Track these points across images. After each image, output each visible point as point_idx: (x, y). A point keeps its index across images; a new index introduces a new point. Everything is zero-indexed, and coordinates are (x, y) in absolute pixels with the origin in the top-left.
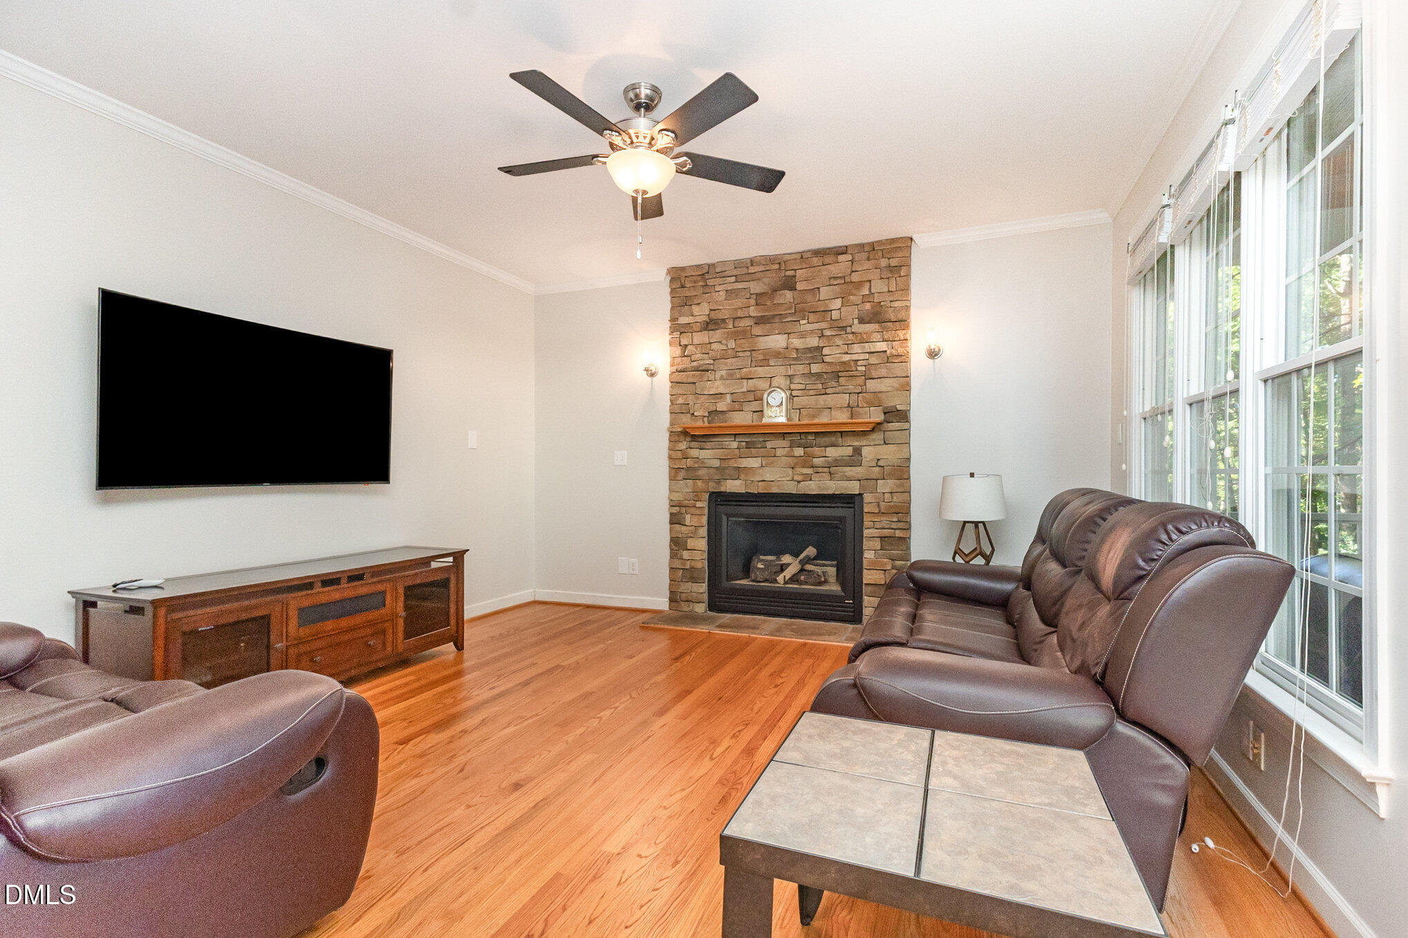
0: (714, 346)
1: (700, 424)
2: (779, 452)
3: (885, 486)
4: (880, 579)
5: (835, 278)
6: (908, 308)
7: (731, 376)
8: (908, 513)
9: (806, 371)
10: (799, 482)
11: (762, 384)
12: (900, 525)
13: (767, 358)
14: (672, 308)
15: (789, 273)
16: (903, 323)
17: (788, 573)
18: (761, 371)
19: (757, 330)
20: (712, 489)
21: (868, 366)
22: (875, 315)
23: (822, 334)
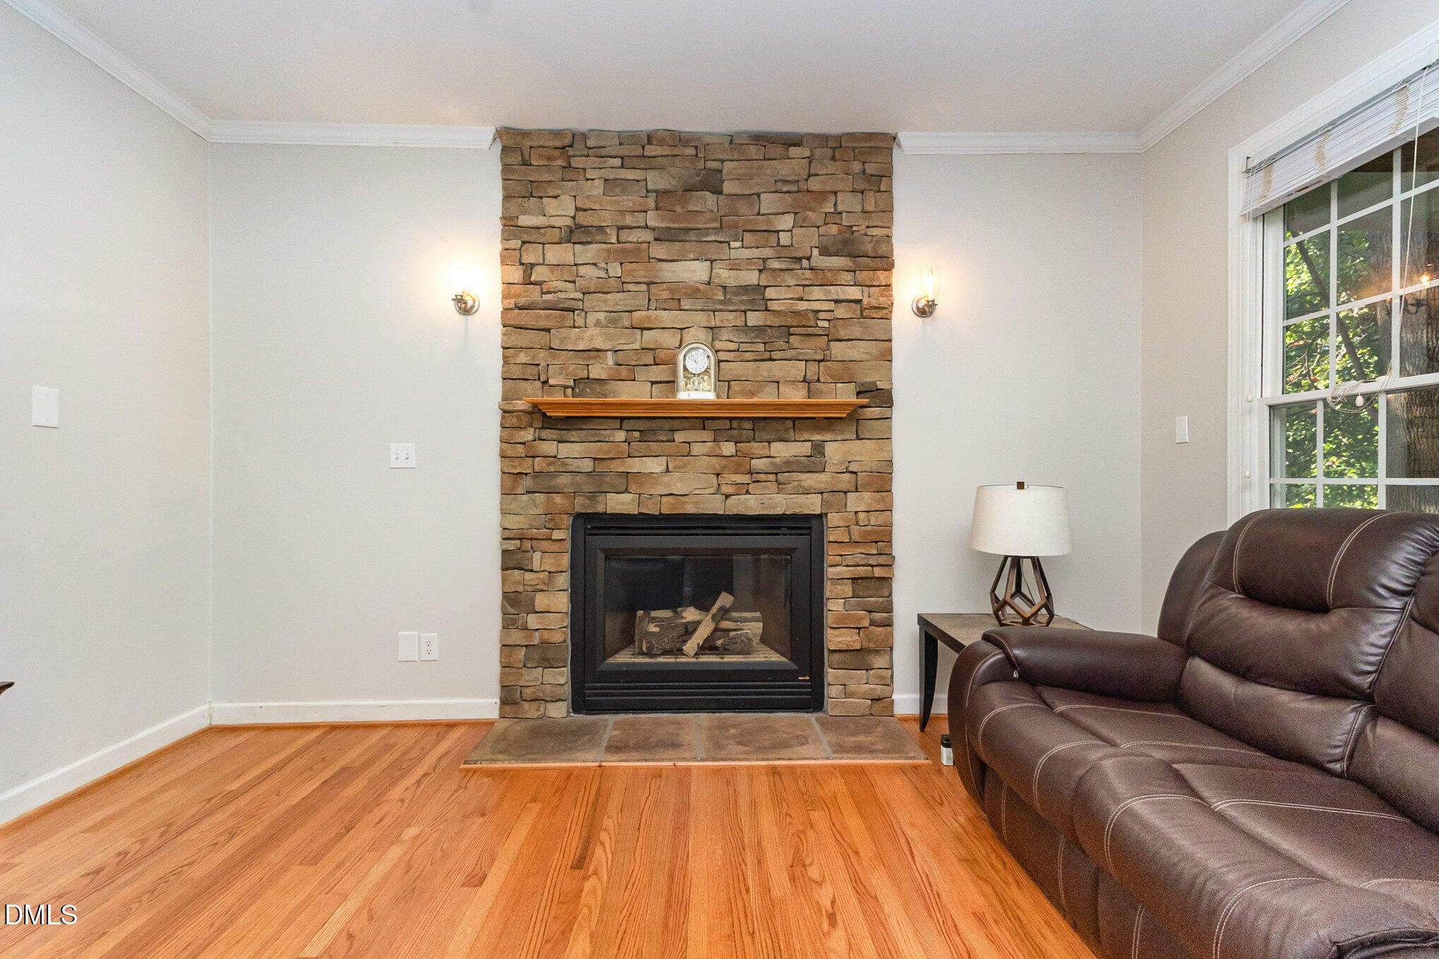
0: (584, 270)
1: (558, 397)
2: (697, 449)
3: (857, 502)
4: (854, 642)
5: (786, 182)
6: (890, 239)
7: (613, 318)
8: (889, 541)
9: (739, 322)
10: (727, 496)
11: (670, 340)
12: (882, 560)
13: (677, 297)
14: (506, 198)
15: (710, 164)
16: (885, 262)
17: (697, 639)
18: (667, 317)
19: (659, 251)
20: (578, 509)
21: (834, 321)
22: (845, 245)
23: (764, 266)
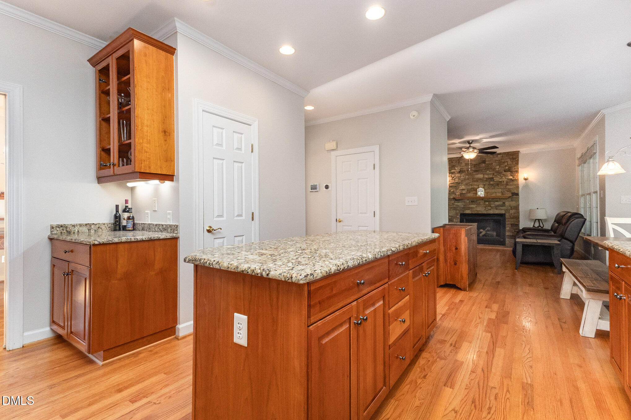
0: (462, 177)
1: (458, 196)
2: (481, 203)
3: (512, 212)
4: (511, 234)
5: (497, 161)
6: (518, 168)
7: (466, 184)
8: (519, 218)
9: (489, 183)
10: (487, 211)
11: (476, 186)
13: (478, 180)
14: (449, 168)
15: (483, 159)
16: (517, 172)
17: (483, 233)
18: (476, 183)
19: (474, 173)
20: (461, 212)
21: (507, 182)
22: (509, 170)
23: (493, 174)
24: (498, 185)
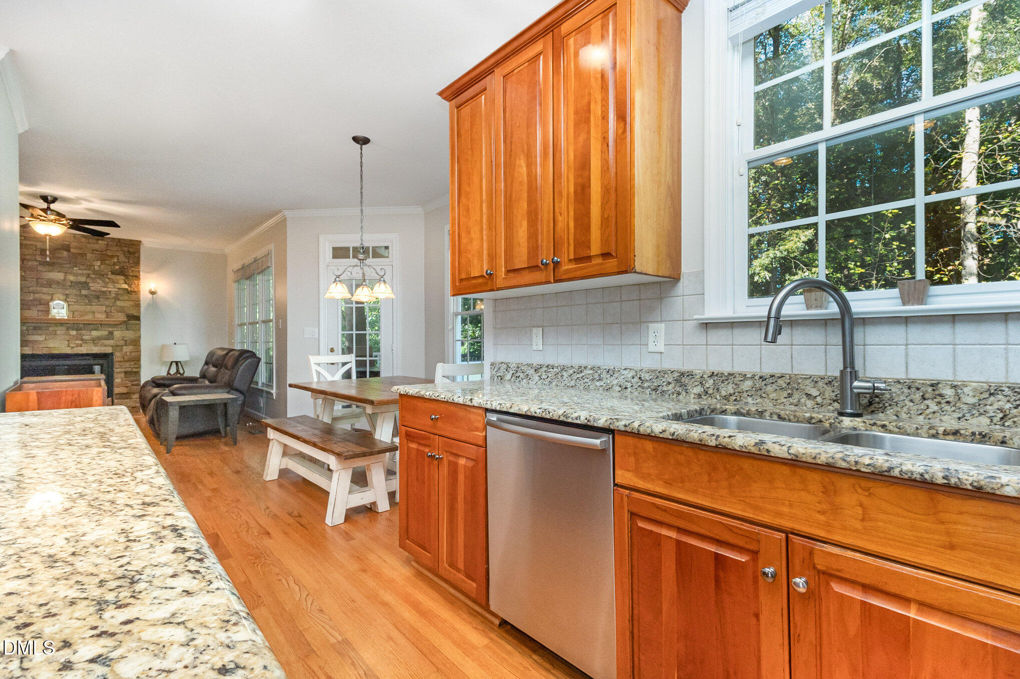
2: (58, 332)
3: (127, 349)
6: (139, 272)
8: (139, 360)
9: (78, 293)
10: (73, 348)
11: (46, 297)
12: (136, 366)
13: (50, 283)
16: (137, 277)
18: (45, 290)
19: (40, 268)
21: (117, 294)
22: (122, 272)
23: (88, 276)
24: (98, 297)
